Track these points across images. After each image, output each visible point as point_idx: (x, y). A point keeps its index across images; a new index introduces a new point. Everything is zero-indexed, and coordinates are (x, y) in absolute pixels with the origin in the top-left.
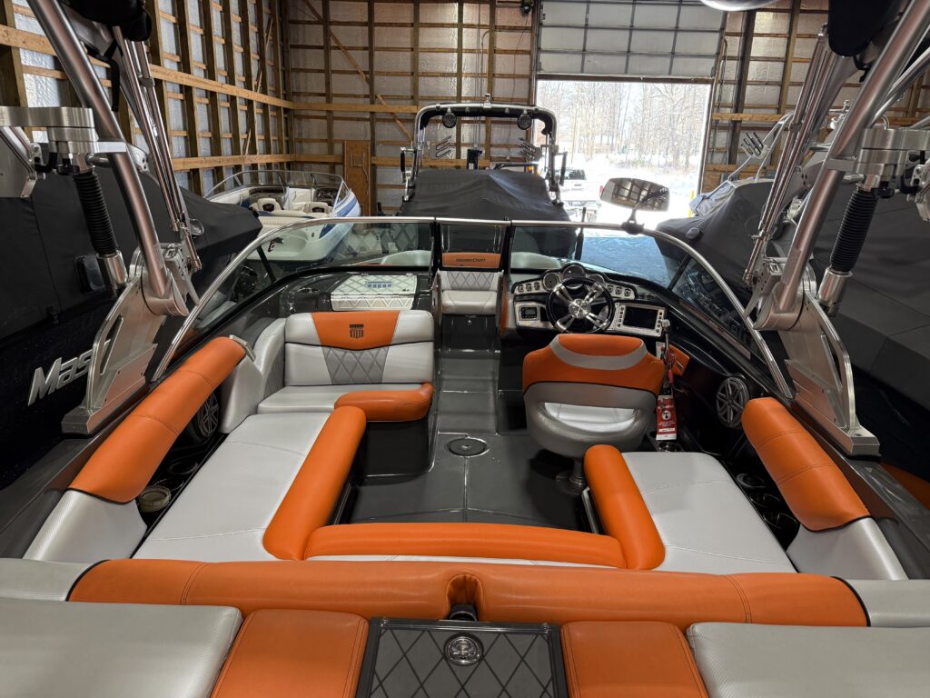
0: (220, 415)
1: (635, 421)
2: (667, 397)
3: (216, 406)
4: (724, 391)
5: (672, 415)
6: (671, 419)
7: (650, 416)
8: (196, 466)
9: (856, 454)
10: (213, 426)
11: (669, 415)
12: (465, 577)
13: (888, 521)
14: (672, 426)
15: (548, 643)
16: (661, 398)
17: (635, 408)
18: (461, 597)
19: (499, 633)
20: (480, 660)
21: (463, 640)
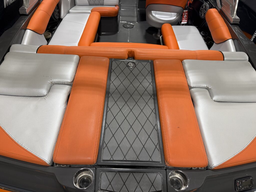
0: (59, 13)
1: (176, 17)
2: (186, 11)
3: (58, 10)
4: (202, 8)
5: (187, 16)
6: (186, 18)
7: (181, 16)
8: (56, 27)
9: (233, 23)
10: (58, 16)
11: (186, 16)
12: (131, 51)
13: (236, 40)
14: (186, 20)
15: (150, 64)
16: (184, 11)
17: (177, 13)
18: (130, 55)
19: (139, 62)
20: (135, 67)
21: (131, 63)
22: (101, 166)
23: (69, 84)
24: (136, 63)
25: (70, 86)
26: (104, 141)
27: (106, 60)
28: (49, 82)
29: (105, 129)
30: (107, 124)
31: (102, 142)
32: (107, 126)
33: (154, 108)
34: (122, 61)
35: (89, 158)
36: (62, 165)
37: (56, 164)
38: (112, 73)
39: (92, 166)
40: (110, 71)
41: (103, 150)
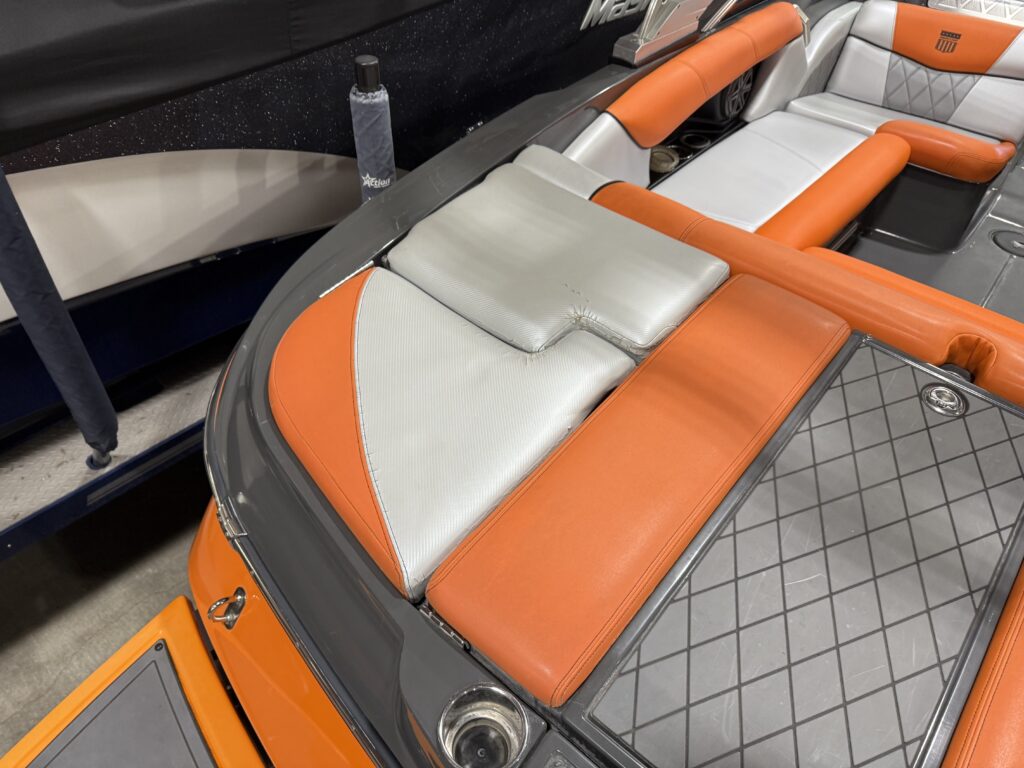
12: (979, 340)
18: (963, 358)
19: (994, 406)
20: (959, 417)
21: (948, 392)
22: (572, 735)
23: (634, 352)
24: (974, 405)
25: (632, 361)
26: (636, 647)
27: (834, 330)
28: (572, 312)
29: (671, 599)
30: (687, 584)
31: (628, 643)
32: (684, 591)
33: (956, 657)
34: (907, 365)
35: (547, 671)
36: (445, 622)
37: (430, 608)
38: (829, 392)
39: (540, 710)
40: (825, 380)
41: (614, 680)
